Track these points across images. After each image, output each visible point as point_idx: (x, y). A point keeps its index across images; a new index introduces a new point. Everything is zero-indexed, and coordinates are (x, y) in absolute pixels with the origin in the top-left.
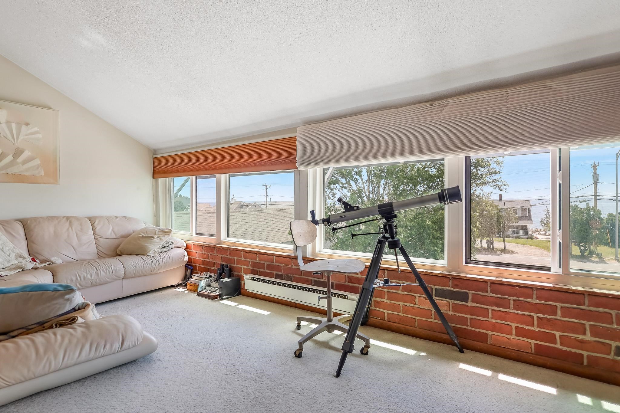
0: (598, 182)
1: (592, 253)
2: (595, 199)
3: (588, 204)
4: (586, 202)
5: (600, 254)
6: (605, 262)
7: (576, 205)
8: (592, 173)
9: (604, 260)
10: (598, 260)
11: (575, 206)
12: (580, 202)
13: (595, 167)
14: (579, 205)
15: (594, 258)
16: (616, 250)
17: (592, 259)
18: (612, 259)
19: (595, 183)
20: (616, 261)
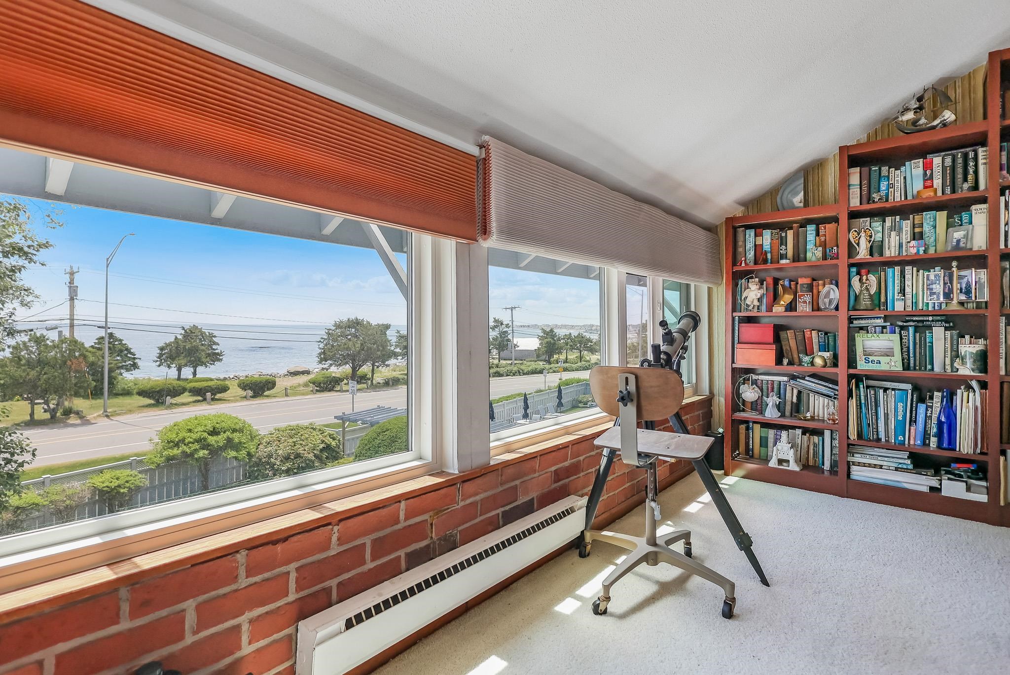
0: (76, 299)
1: (68, 412)
2: (72, 326)
3: (60, 333)
4: (57, 330)
5: (80, 411)
6: (90, 422)
7: (42, 334)
8: (68, 283)
9: (88, 420)
10: (79, 421)
11: (40, 337)
12: (47, 330)
13: (72, 274)
14: (48, 335)
15: (72, 419)
16: (104, 402)
17: (71, 421)
18: (99, 416)
19: (72, 299)
20: (106, 418)
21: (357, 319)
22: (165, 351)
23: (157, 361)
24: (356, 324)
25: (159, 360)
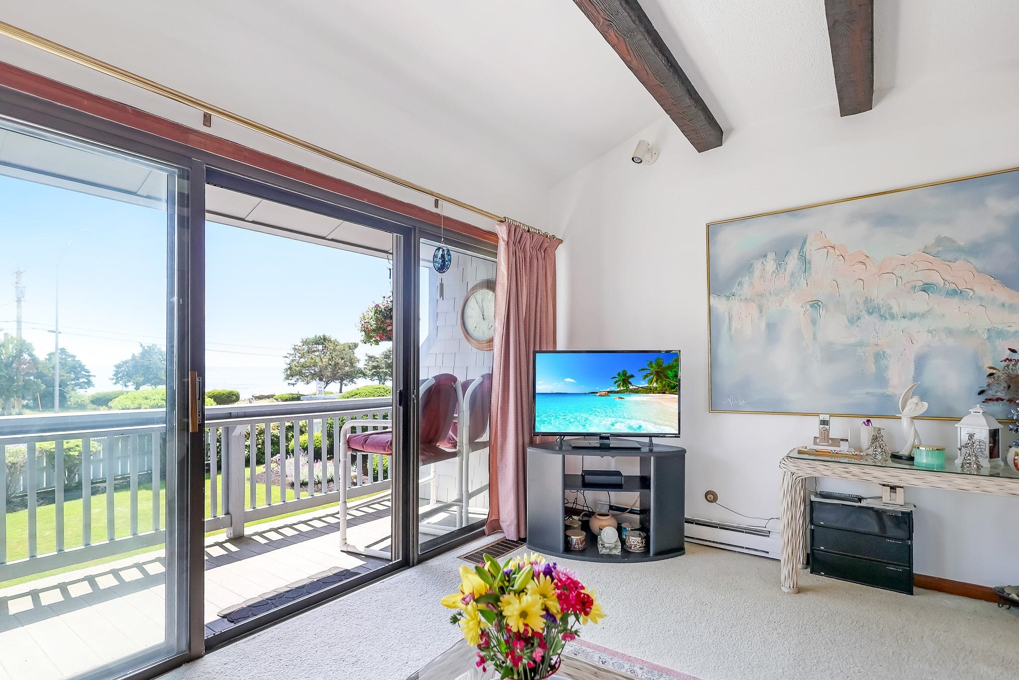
21: (324, 336)
22: (122, 369)
23: (114, 379)
24: (323, 341)
25: (115, 378)
